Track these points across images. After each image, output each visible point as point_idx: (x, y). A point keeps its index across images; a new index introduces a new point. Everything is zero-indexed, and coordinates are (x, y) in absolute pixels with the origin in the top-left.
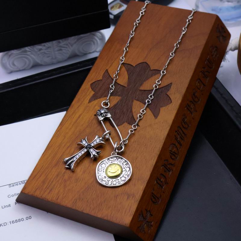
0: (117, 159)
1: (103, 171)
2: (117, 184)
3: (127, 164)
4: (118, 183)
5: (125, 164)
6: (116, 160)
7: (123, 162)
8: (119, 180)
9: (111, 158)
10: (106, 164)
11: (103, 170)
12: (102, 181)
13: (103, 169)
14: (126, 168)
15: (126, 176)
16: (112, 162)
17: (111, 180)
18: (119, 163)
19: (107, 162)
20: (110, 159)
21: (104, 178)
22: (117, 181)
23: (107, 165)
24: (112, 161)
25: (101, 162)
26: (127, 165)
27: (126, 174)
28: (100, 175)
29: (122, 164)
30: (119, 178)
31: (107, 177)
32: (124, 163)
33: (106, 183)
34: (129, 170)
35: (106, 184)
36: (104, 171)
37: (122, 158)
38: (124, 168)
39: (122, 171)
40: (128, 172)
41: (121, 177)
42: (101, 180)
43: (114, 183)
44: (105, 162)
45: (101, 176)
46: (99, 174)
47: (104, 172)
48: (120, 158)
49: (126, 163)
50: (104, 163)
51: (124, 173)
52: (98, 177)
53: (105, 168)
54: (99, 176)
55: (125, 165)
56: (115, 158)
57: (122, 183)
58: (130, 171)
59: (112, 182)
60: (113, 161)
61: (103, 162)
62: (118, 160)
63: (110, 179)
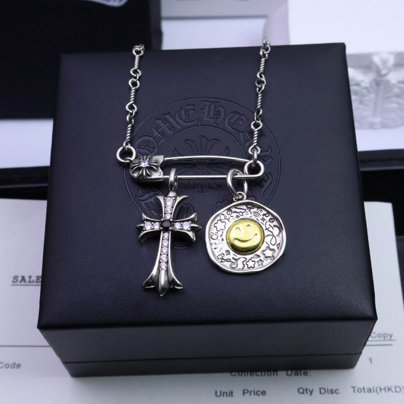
0: (248, 208)
1: (220, 238)
2: (256, 265)
3: (271, 219)
4: (259, 265)
5: (267, 219)
6: (247, 211)
7: (264, 215)
8: (259, 256)
9: (235, 206)
10: (226, 221)
11: (221, 236)
12: (222, 262)
13: (220, 233)
14: (271, 229)
15: (275, 247)
16: (238, 216)
17: (241, 258)
18: (253, 218)
19: (228, 216)
20: (234, 210)
21: (225, 253)
22: (257, 260)
23: (228, 224)
24: (238, 214)
25: (215, 218)
26: (273, 222)
27: (273, 243)
28: (215, 248)
29: (261, 221)
30: (259, 253)
31: (232, 252)
32: (264, 217)
33: (230, 265)
34: (279, 233)
35: (233, 268)
36: (224, 237)
37: (259, 207)
38: (267, 229)
39: (264, 237)
40: (277, 238)
41: (264, 251)
42: (220, 260)
43: (251, 264)
44: (222, 217)
45: (218, 250)
46: (214, 246)
47: (223, 240)
48: (254, 206)
49: (270, 217)
50: (221, 220)
51: (268, 239)
52: (213, 252)
53: (225, 232)
54: (215, 251)
55: (268, 223)
56: (245, 207)
57: (267, 263)
58: (280, 235)
59: (245, 263)
60: (241, 214)
61: (219, 218)
62: (252, 210)
63: (239, 256)
